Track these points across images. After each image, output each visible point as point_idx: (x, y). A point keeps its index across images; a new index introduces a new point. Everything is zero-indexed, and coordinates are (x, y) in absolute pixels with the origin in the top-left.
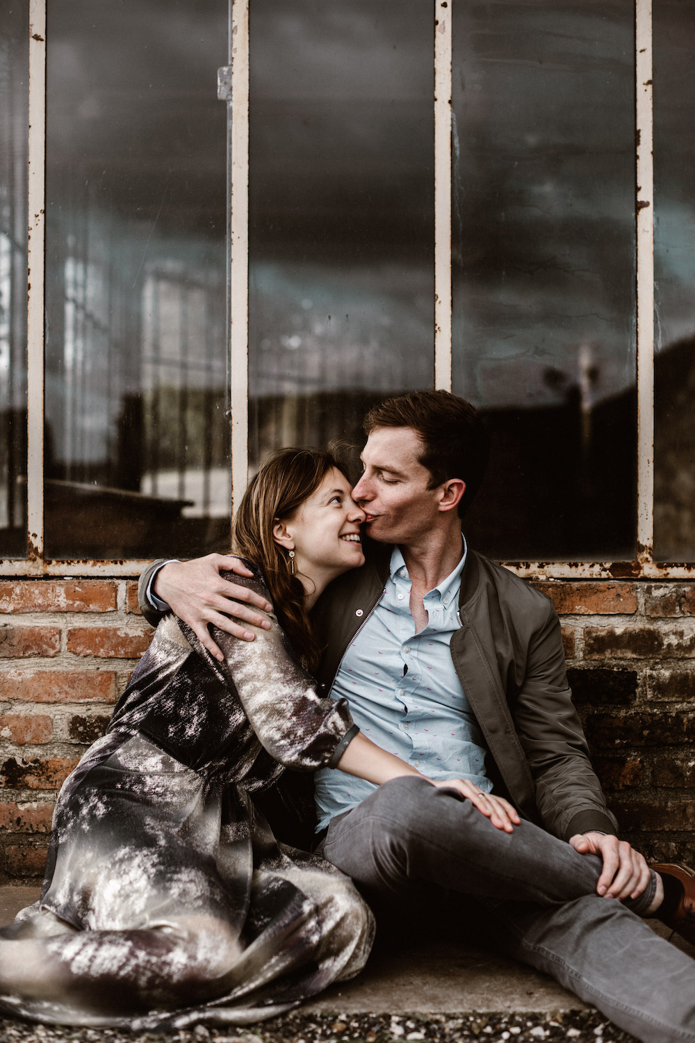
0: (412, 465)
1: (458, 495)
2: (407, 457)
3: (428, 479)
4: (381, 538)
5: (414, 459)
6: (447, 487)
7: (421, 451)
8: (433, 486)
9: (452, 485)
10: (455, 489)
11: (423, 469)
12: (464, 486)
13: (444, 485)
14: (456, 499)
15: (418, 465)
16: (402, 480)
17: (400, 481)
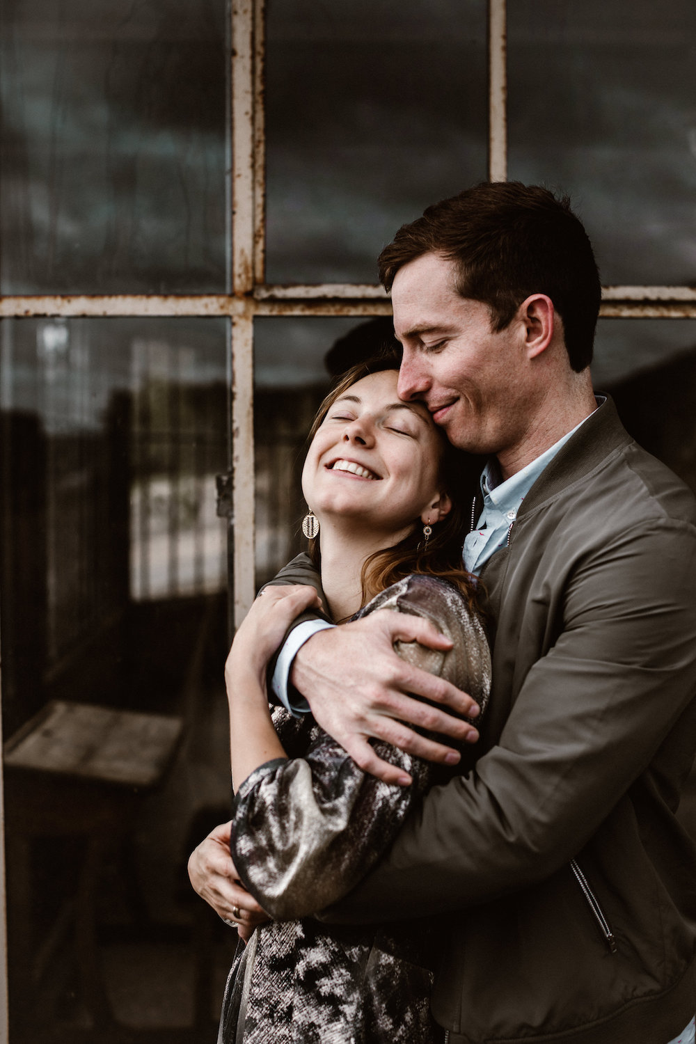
0: (453, 306)
1: (546, 320)
2: (440, 296)
3: (488, 318)
4: (467, 440)
5: (452, 296)
6: (525, 315)
7: (456, 279)
8: (501, 323)
9: (531, 308)
10: (539, 313)
11: (473, 304)
12: (548, 300)
13: (519, 314)
14: (547, 327)
15: (464, 302)
16: (449, 336)
17: (448, 339)
